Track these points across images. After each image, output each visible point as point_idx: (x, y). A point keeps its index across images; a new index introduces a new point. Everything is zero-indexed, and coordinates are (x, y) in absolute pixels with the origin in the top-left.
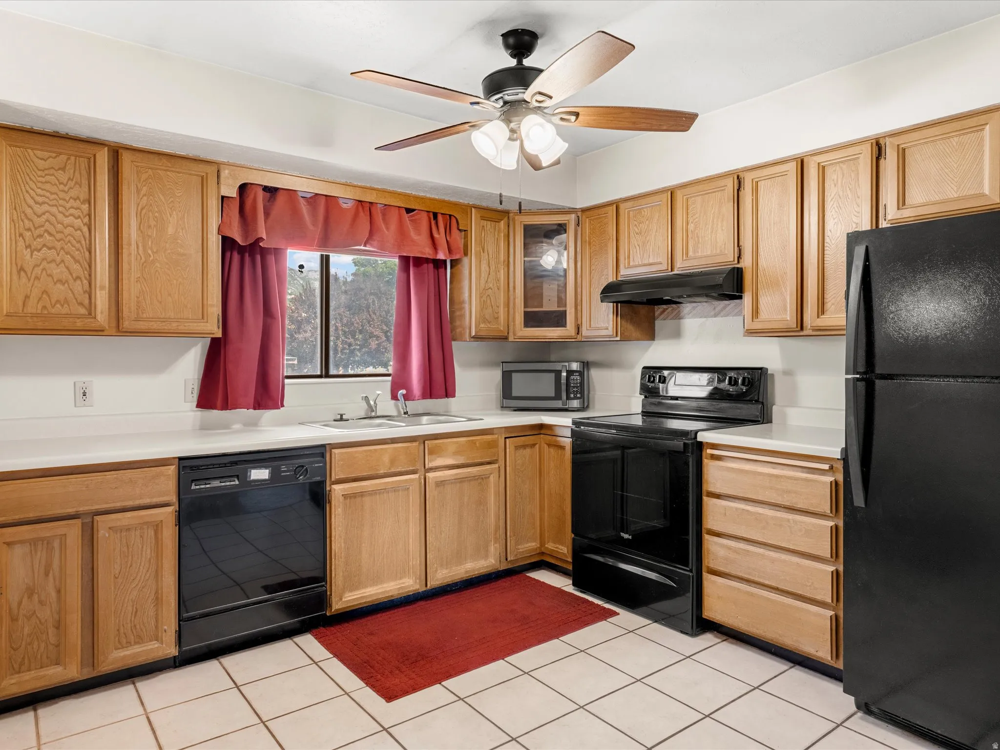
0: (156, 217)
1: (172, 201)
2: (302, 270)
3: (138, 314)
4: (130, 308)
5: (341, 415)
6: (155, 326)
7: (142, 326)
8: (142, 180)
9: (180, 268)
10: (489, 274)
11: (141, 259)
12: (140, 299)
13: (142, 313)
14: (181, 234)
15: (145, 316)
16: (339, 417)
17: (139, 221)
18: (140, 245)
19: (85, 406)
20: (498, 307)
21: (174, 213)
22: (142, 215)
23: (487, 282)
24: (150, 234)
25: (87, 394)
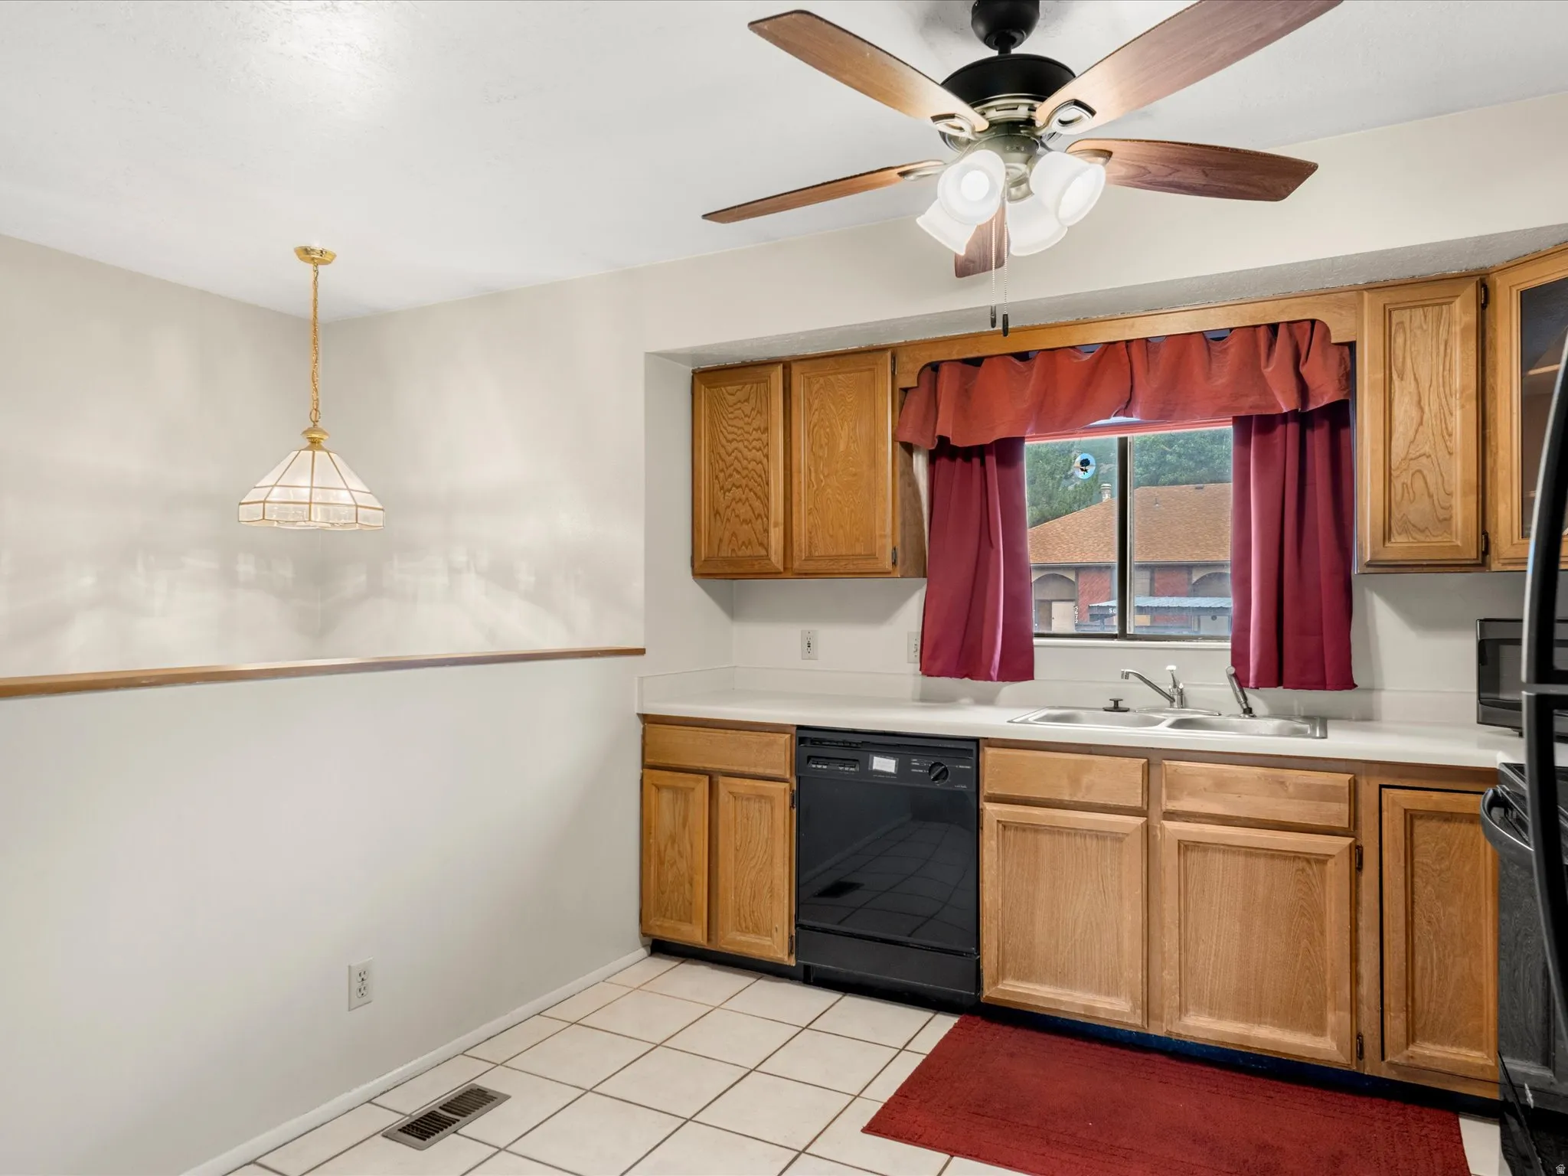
0: (827, 433)
1: (844, 410)
2: (1087, 468)
3: (810, 552)
4: (800, 545)
5: (1116, 702)
6: (823, 566)
7: (811, 566)
8: (814, 392)
9: (851, 492)
10: (1421, 423)
11: (813, 486)
12: (813, 534)
13: (815, 551)
14: (852, 448)
15: (817, 554)
16: (1112, 705)
17: (811, 441)
18: (812, 469)
19: (809, 659)
20: (1450, 494)
21: (846, 423)
22: (815, 432)
23: (1412, 442)
24: (821, 454)
25: (811, 645)
